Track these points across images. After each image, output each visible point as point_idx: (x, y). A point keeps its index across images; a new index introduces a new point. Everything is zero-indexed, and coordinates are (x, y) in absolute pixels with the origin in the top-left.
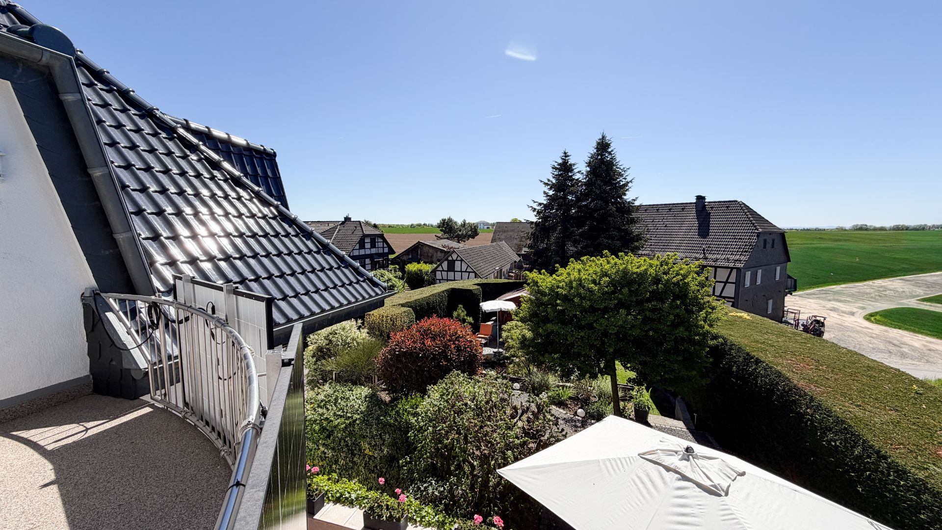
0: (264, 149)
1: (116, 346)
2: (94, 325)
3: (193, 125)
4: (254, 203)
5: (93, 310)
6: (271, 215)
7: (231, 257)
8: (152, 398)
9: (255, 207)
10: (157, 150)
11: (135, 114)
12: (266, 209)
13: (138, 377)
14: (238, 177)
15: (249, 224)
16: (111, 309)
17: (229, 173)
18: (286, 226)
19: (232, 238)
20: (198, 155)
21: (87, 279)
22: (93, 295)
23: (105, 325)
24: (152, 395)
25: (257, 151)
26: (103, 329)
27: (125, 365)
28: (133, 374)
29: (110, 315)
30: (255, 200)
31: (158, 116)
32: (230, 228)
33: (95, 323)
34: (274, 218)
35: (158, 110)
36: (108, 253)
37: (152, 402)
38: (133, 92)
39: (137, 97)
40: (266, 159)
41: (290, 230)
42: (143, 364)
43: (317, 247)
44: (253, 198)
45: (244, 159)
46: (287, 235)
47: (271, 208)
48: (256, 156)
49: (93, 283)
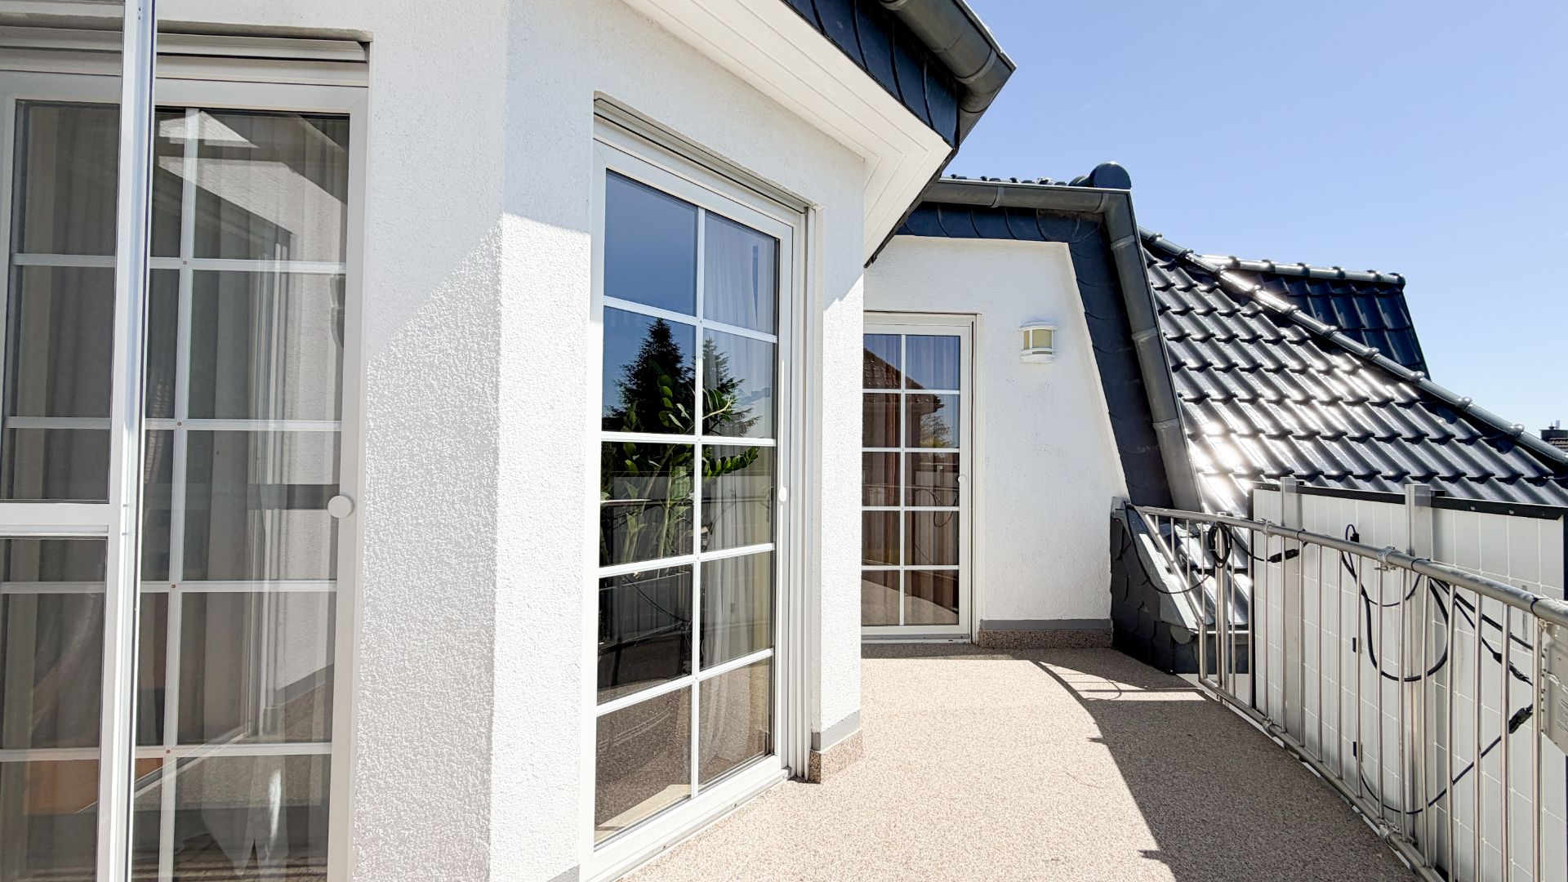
0: (1378, 277)
1: (1152, 584)
2: (1123, 551)
3: (1246, 262)
4: (1360, 377)
5: (1124, 529)
6: (1402, 400)
7: (1322, 473)
8: (1200, 681)
9: (1366, 384)
10: (1192, 309)
11: (1162, 267)
12: (1389, 387)
13: (1182, 640)
14: (1325, 333)
15: (1354, 416)
16: (1147, 532)
17: (1307, 327)
18: (1441, 421)
19: (1321, 440)
20: (1252, 307)
21: (1117, 485)
22: (1124, 507)
23: (1139, 551)
24: (1202, 677)
25: (1361, 283)
26: (1136, 558)
27: (1164, 617)
28: (1174, 632)
29: (1144, 538)
30: (1361, 371)
31: (1192, 260)
32: (1314, 423)
33: (1125, 546)
34: (1410, 404)
35: (1192, 252)
36: (1144, 450)
37: (1201, 687)
38: (1161, 236)
39: (1166, 243)
40: (1379, 296)
41: (1451, 428)
42: (1190, 622)
43: (1536, 468)
44: (1358, 367)
45: (1332, 302)
46: (1445, 439)
47: (1401, 385)
48: (1359, 292)
49: (1124, 491)
